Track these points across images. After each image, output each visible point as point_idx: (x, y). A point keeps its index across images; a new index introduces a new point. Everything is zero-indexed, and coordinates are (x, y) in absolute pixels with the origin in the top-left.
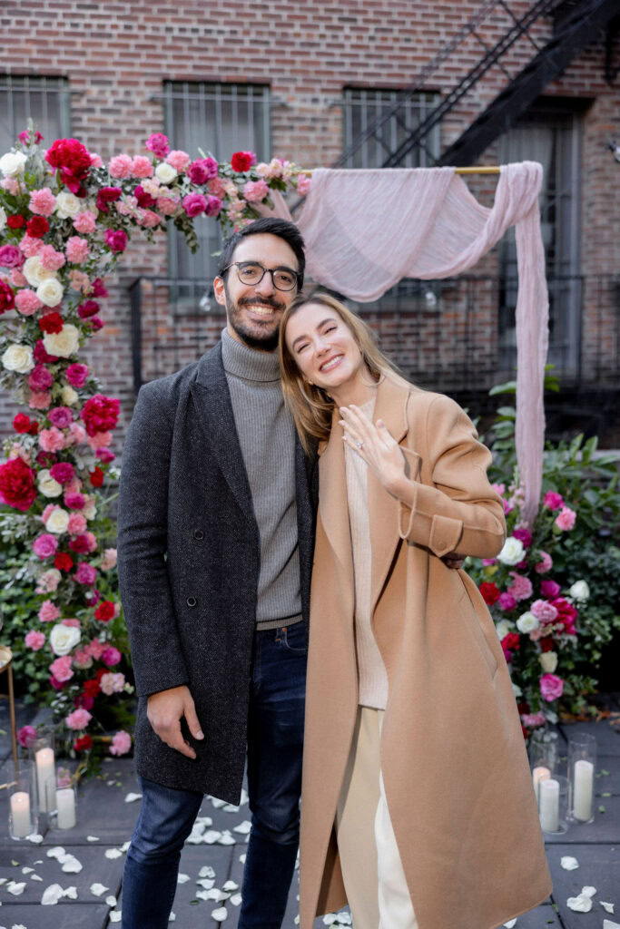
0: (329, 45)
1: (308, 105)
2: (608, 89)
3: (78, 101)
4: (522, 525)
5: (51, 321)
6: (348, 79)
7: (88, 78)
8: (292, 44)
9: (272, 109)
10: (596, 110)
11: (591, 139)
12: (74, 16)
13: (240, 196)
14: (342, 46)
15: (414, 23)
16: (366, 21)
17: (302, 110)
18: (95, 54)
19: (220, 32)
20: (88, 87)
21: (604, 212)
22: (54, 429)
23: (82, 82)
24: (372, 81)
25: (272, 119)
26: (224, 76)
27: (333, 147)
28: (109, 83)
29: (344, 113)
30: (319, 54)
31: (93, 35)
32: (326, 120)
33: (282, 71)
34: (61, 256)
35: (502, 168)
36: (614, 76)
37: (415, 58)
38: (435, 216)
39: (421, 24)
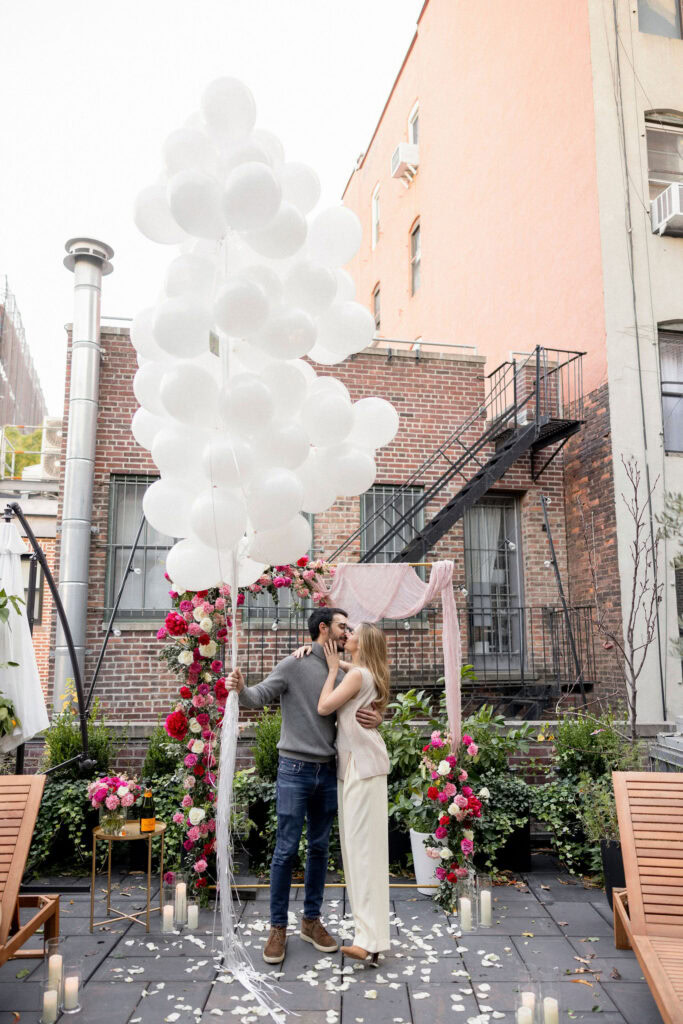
2: (534, 485)
4: (451, 754)
5: (204, 639)
10: (527, 498)
11: (525, 516)
13: (301, 577)
15: (405, 446)
21: (537, 563)
22: (200, 696)
24: (379, 481)
27: (354, 521)
29: (361, 499)
32: (350, 504)
34: (212, 607)
35: (433, 564)
36: (537, 477)
37: (407, 466)
38: (399, 586)
39: (411, 445)
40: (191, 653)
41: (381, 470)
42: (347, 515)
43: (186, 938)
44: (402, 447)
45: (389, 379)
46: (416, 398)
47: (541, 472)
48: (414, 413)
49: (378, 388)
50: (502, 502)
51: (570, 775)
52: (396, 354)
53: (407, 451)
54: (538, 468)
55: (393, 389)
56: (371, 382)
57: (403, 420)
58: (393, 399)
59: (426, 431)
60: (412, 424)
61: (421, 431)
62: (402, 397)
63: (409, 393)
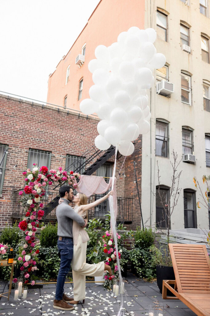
0: (64, 146)
1: (59, 157)
3: (10, 150)
4: (111, 239)
5: (37, 196)
6: (68, 153)
7: (13, 146)
8: (57, 145)
9: (52, 157)
12: (12, 133)
13: (70, 178)
14: (67, 146)
15: (81, 144)
16: (72, 142)
17: (58, 158)
18: (15, 141)
19: (42, 140)
20: (13, 147)
22: (33, 215)
23: (12, 146)
24: (72, 154)
25: (51, 159)
26: (42, 149)
27: (63, 166)
28: (18, 147)
29: (66, 159)
30: (62, 147)
31: (15, 137)
32: (63, 160)
33: (55, 150)
34: (41, 185)
35: (110, 178)
36: (119, 159)
37: (81, 151)
38: (99, 184)
39: (83, 144)
40: (32, 201)
41: (73, 151)
42: (61, 164)
43: (24, 301)
44: (80, 144)
45: (78, 123)
46: (86, 130)
47: (120, 157)
48: (85, 135)
49: (75, 125)
50: (107, 165)
52: (81, 115)
53: (81, 146)
54: (119, 156)
55: (79, 126)
56: (72, 123)
57: (81, 136)
58: (79, 129)
59: (88, 141)
60: (84, 138)
61: (86, 140)
62: (81, 129)
63: (84, 128)
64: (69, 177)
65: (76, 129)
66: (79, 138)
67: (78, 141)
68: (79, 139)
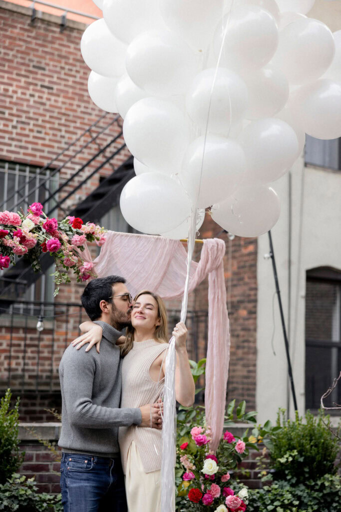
4: (210, 453)
13: (70, 242)
15: (43, 121)
16: (10, 114)
24: (13, 157)
35: (204, 241)
37: (44, 145)
39: (49, 122)
41: (16, 146)
44: (40, 122)
45: (30, 43)
46: (58, 69)
48: (55, 87)
49: (18, 51)
51: (289, 477)
52: (39, 16)
53: (44, 127)
55: (34, 55)
56: (11, 44)
57: (43, 92)
58: (34, 67)
59: (66, 109)
60: (53, 98)
61: (60, 108)
62: (43, 65)
63: (51, 63)
64: (65, 238)
65: (23, 64)
66: (36, 99)
67: (32, 111)
68: (35, 102)
